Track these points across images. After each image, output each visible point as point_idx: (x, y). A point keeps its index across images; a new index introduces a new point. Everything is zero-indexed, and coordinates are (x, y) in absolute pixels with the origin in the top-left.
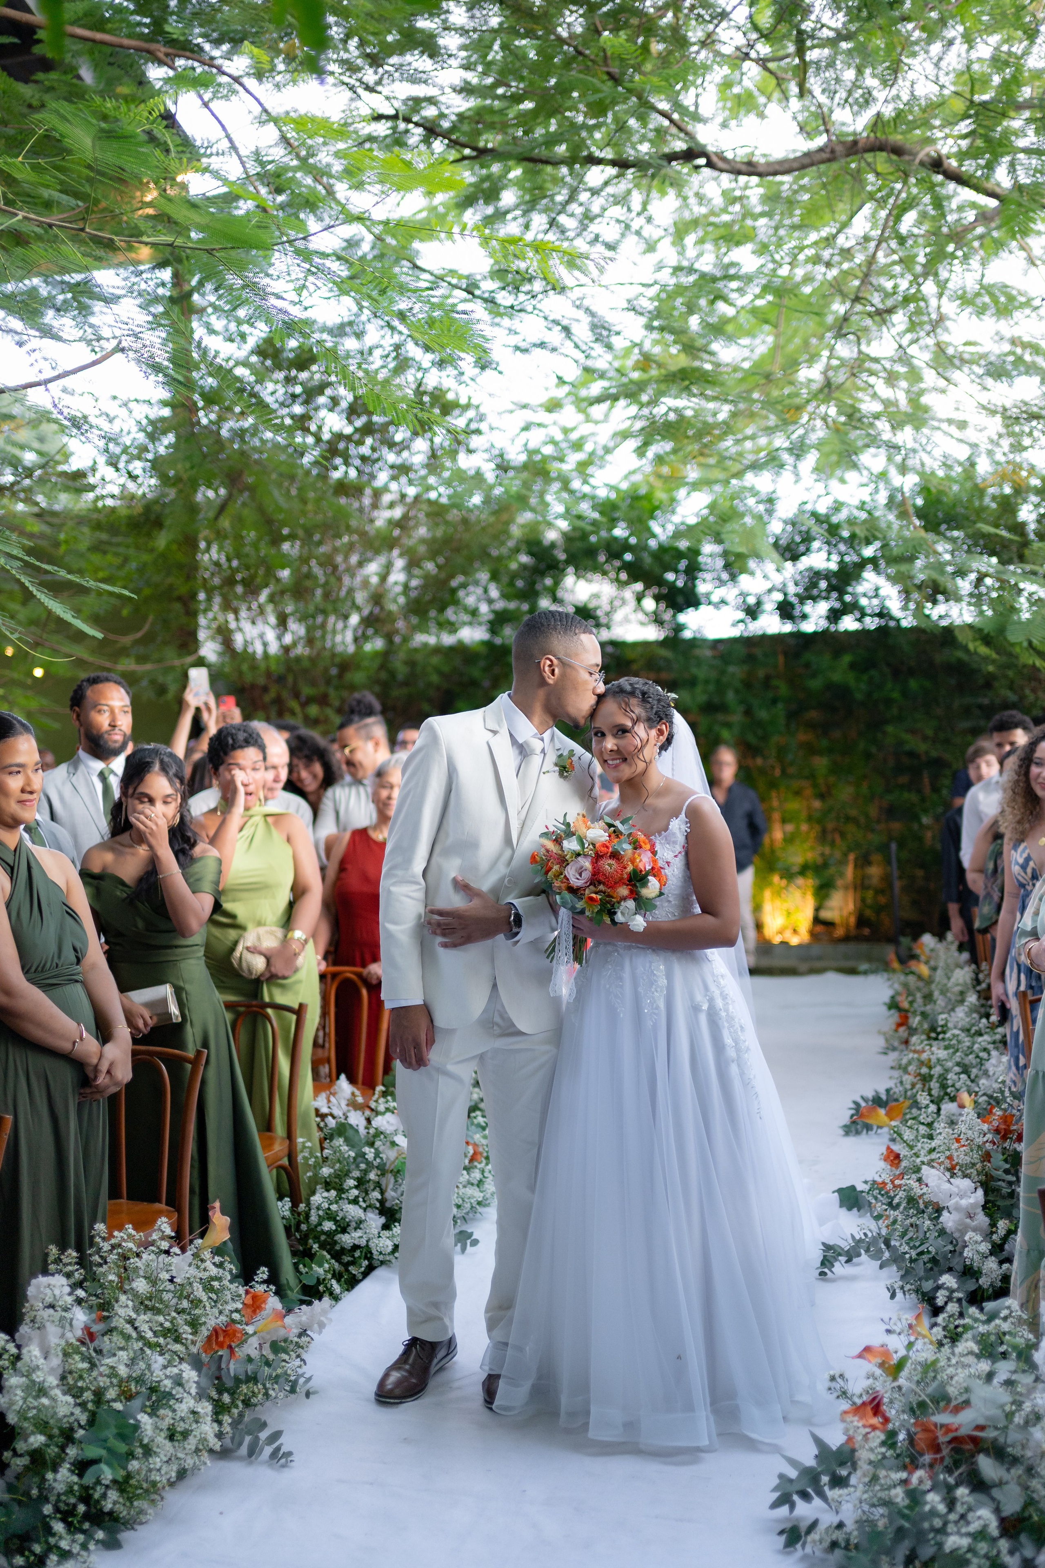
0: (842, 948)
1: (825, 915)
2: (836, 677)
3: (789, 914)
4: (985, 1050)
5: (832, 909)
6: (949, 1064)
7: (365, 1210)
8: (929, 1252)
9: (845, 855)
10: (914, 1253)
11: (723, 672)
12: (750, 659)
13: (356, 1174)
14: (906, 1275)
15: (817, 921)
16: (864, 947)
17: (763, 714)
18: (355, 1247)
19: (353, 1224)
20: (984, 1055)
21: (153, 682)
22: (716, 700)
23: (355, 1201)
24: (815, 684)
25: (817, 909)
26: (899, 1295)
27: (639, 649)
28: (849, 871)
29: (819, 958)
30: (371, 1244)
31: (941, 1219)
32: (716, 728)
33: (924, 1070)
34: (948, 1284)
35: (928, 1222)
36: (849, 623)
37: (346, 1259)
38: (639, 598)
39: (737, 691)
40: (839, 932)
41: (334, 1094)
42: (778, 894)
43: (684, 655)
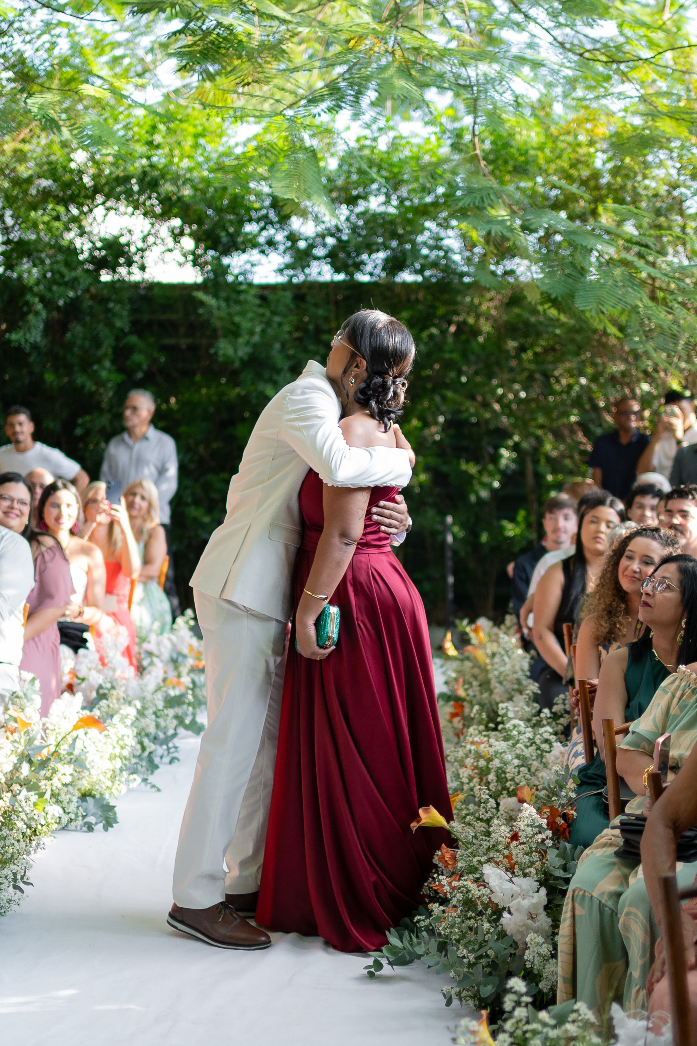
4: (546, 741)
6: (508, 757)
8: (487, 956)
10: (472, 957)
14: (463, 980)
20: (545, 746)
22: (261, 354)
26: (456, 1002)
31: (503, 921)
33: (482, 763)
34: (517, 988)
35: (487, 925)
43: (227, 300)
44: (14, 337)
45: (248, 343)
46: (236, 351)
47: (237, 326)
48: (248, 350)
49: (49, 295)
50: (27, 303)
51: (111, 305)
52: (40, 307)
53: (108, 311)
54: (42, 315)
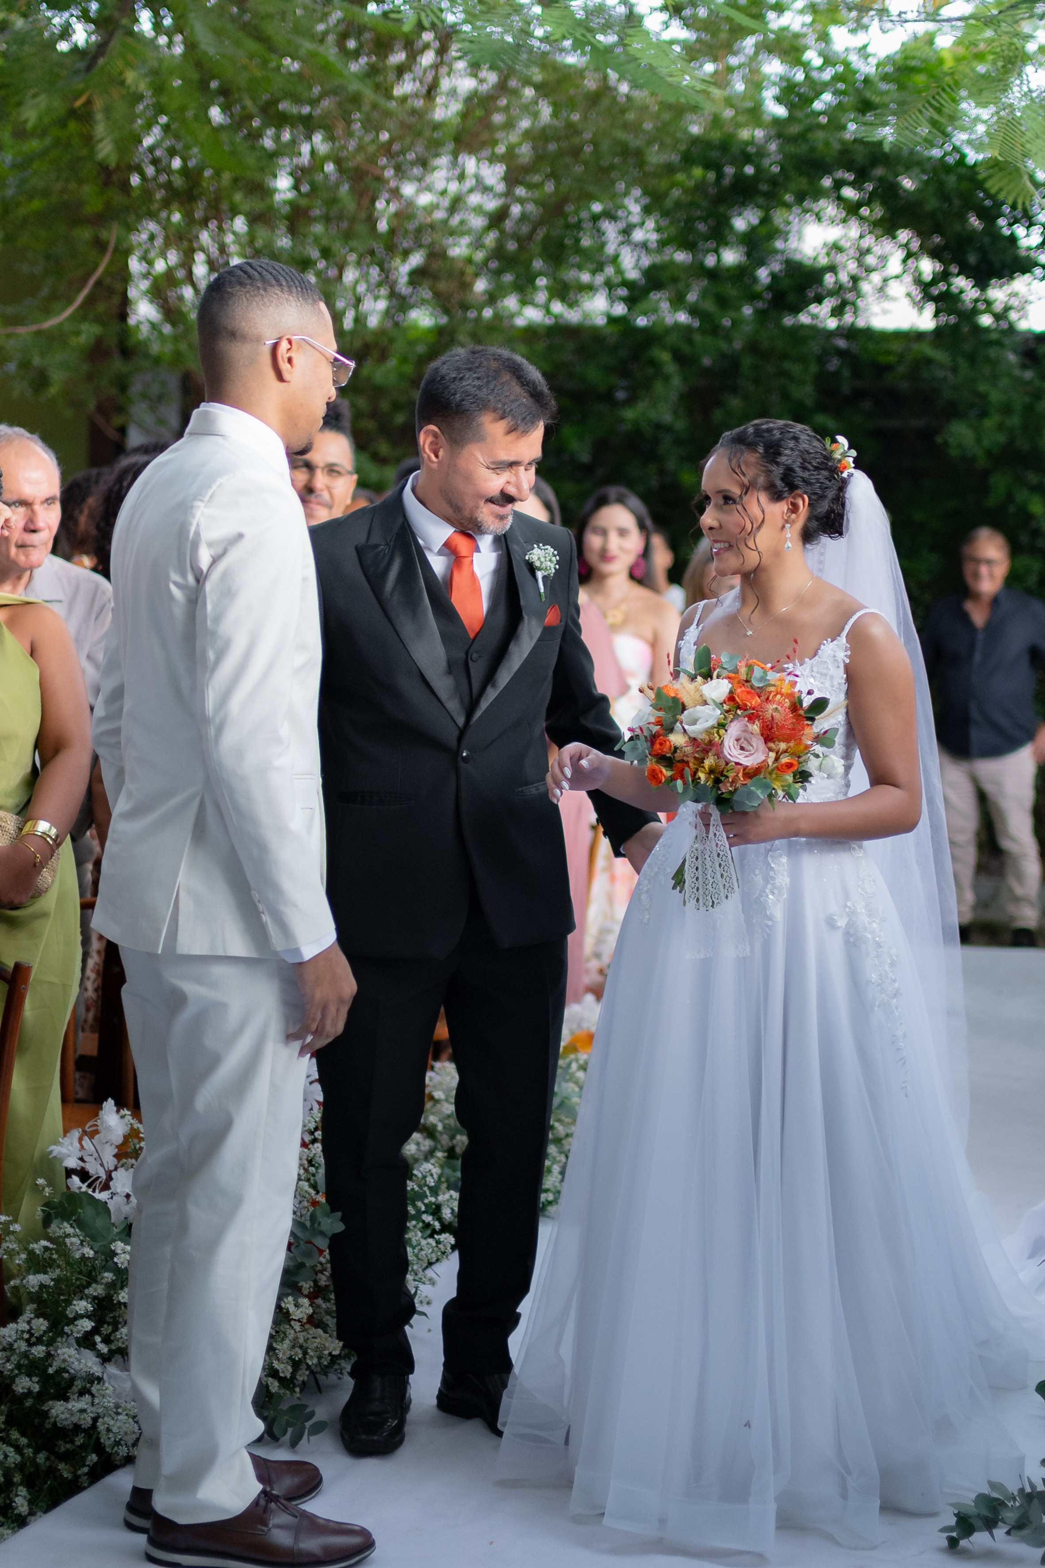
7: (105, 1359)
11: (1039, 393)
13: (97, 1290)
18: (77, 1427)
19: (78, 1384)
22: (1023, 444)
23: (86, 1342)
27: (896, 346)
30: (101, 1427)
32: (1022, 495)
37: (63, 1447)
38: (912, 253)
41: (92, 1135)
43: (972, 359)
44: (629, 414)
45: (1000, 427)
46: (979, 440)
47: (984, 397)
48: (1002, 438)
49: (686, 349)
50: (653, 363)
51: (788, 365)
52: (671, 368)
53: (783, 373)
54: (677, 381)
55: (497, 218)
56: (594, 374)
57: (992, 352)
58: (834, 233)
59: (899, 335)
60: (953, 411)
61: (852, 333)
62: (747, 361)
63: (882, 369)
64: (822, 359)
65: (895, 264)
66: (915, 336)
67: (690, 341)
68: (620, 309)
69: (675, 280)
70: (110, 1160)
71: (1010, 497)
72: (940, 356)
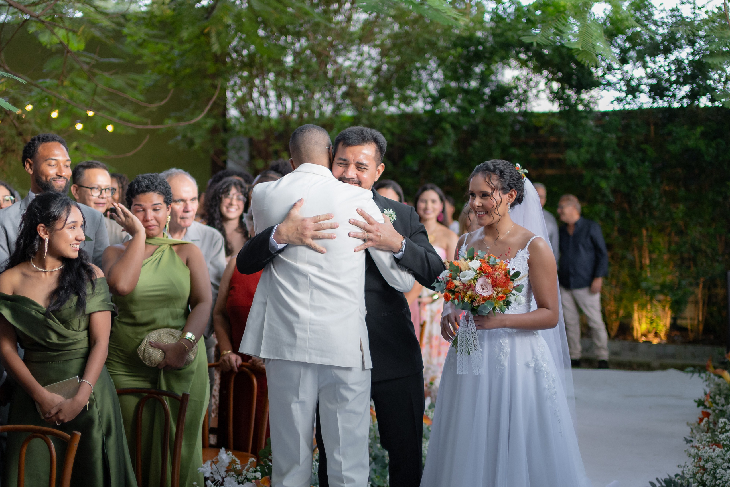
0: (691, 348)
1: (679, 322)
2: (691, 143)
3: (651, 323)
5: (686, 318)
9: (697, 278)
11: (603, 138)
12: (626, 128)
15: (674, 326)
16: (708, 349)
17: (633, 170)
21: (185, 137)
22: (597, 159)
24: (673, 148)
25: (674, 319)
27: (543, 119)
28: (699, 292)
29: (673, 356)
32: (597, 180)
36: (704, 102)
38: (549, 80)
39: (614, 152)
40: (691, 336)
41: (216, 463)
42: (643, 307)
43: (575, 124)
44: (434, 150)
45: (587, 152)
46: (579, 157)
47: (580, 140)
48: (588, 156)
49: (456, 122)
50: (444, 130)
51: (498, 128)
52: (450, 131)
53: (497, 132)
54: (453, 137)
55: (377, 71)
56: (418, 134)
57: (584, 121)
58: (516, 73)
59: (544, 114)
60: (568, 146)
61: (525, 114)
62: (482, 127)
63: (537, 129)
64: (512, 126)
65: (542, 86)
66: (552, 114)
67: (458, 120)
68: (429, 107)
69: (451, 94)
70: (223, 474)
71: (592, 181)
72: (562, 123)
